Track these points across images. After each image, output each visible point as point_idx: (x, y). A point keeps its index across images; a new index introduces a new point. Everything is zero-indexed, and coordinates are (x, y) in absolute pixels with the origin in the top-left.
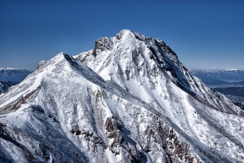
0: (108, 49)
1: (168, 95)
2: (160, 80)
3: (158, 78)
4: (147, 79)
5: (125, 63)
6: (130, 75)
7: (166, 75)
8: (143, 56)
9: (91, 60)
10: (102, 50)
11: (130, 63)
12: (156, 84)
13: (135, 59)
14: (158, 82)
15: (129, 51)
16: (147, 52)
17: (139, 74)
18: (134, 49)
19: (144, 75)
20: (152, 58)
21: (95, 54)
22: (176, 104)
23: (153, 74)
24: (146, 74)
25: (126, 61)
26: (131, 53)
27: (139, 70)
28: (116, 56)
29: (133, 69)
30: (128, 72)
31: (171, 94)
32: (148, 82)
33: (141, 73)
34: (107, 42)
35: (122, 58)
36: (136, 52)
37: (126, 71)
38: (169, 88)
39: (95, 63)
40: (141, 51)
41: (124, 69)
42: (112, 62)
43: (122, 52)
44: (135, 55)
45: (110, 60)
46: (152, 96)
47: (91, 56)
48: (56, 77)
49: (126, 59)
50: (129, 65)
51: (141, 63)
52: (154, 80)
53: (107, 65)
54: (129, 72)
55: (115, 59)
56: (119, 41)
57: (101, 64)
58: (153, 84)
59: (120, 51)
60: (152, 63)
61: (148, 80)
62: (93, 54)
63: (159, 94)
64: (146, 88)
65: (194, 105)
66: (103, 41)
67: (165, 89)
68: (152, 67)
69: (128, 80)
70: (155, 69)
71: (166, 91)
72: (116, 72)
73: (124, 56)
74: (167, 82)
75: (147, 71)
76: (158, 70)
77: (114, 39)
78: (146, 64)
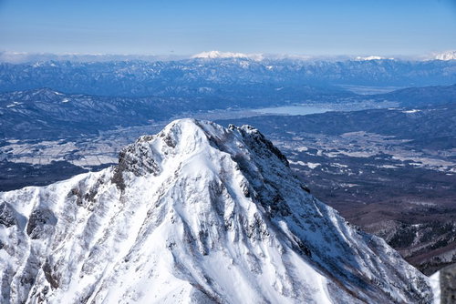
0: (151, 171)
1: (289, 286)
2: (268, 248)
3: (266, 243)
4: (244, 250)
5: (197, 211)
6: (210, 242)
7: (278, 230)
8: (234, 196)
9: (111, 197)
10: (138, 174)
11: (207, 214)
12: (262, 259)
13: (217, 206)
14: (267, 254)
15: (202, 184)
16: (238, 180)
17: (226, 239)
18: (211, 178)
19: (236, 240)
20: (247, 196)
21: (119, 182)
23: (255, 235)
24: (241, 237)
25: (198, 210)
26: (207, 189)
27: (226, 228)
28: (176, 197)
29: (214, 227)
30: (204, 235)
32: (246, 257)
33: (231, 235)
34: (145, 155)
35: (188, 202)
36: (217, 184)
37: (201, 233)
38: (289, 267)
39: (126, 209)
40: (224, 176)
41: (196, 230)
42: (169, 215)
43: (187, 188)
44: (217, 191)
45: (164, 211)
46: (258, 289)
47: (109, 188)
49: (198, 204)
50: (204, 219)
51: (228, 211)
52: (258, 251)
53: (159, 221)
54: (207, 235)
55: (174, 205)
56: (174, 150)
57: (141, 213)
58: (257, 260)
59: (183, 185)
60: (251, 209)
61: (247, 251)
62: (113, 181)
63: (271, 283)
64: (243, 269)
66: (138, 152)
67: (283, 270)
68: (251, 221)
69: (206, 254)
70: (257, 224)
71: (284, 275)
72: (181, 239)
73: (193, 196)
74: (285, 251)
75: (243, 228)
76: (264, 227)
77: (161, 145)
78: (239, 213)
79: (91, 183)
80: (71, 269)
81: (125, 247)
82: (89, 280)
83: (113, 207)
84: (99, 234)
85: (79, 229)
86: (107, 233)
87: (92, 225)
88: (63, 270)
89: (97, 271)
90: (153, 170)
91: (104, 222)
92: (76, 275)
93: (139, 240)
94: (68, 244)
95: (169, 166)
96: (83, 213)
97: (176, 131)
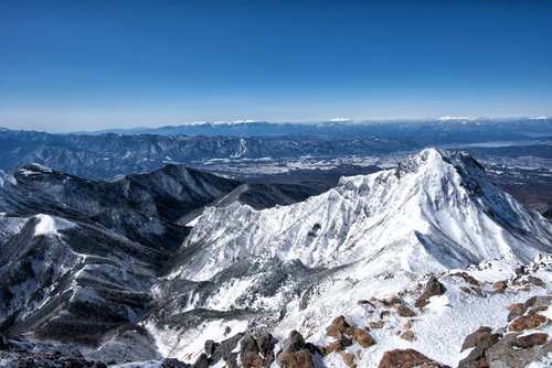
1: (480, 229)
2: (470, 211)
3: (469, 208)
4: (457, 210)
5: (434, 191)
6: (440, 205)
7: (477, 203)
8: (454, 185)
9: (394, 181)
10: (407, 172)
11: (439, 192)
12: (467, 215)
13: (445, 189)
14: (469, 213)
15: (438, 178)
16: (456, 178)
17: (448, 204)
18: (442, 176)
19: (453, 206)
20: (461, 185)
21: (398, 175)
22: (488, 240)
23: (463, 204)
24: (456, 204)
26: (440, 181)
27: (448, 200)
28: (424, 183)
29: (442, 199)
30: (437, 202)
31: (484, 229)
32: (458, 214)
33: (451, 203)
34: (411, 164)
35: (430, 186)
36: (445, 179)
38: (481, 221)
39: (400, 187)
40: (450, 176)
41: (433, 199)
42: (419, 193)
43: (430, 180)
44: (445, 183)
45: (418, 189)
46: (463, 229)
47: (394, 177)
48: (417, 260)
49: (435, 188)
50: (438, 194)
51: (450, 192)
52: (464, 211)
53: (415, 194)
55: (423, 187)
56: (425, 162)
57: (407, 189)
58: (464, 215)
59: (428, 178)
60: (463, 192)
61: (459, 211)
62: (395, 174)
63: (470, 227)
64: (456, 219)
65: (509, 243)
66: (407, 162)
67: (477, 222)
68: (462, 197)
69: (437, 210)
70: (465, 199)
71: (478, 225)
72: (426, 202)
73: (433, 183)
74: (479, 213)
75: (457, 200)
76: (469, 200)
77: (418, 160)
78: (456, 193)
79: (385, 175)
80: (375, 210)
81: (399, 203)
82: (382, 216)
83: (394, 186)
84: (387, 197)
85: (380, 194)
86: (391, 197)
87: (385, 193)
88: (371, 210)
89: (386, 212)
90: (414, 170)
91: (390, 192)
92: (377, 213)
93: (405, 201)
94: (374, 200)
95: (422, 169)
96: (381, 187)
97: (426, 154)
